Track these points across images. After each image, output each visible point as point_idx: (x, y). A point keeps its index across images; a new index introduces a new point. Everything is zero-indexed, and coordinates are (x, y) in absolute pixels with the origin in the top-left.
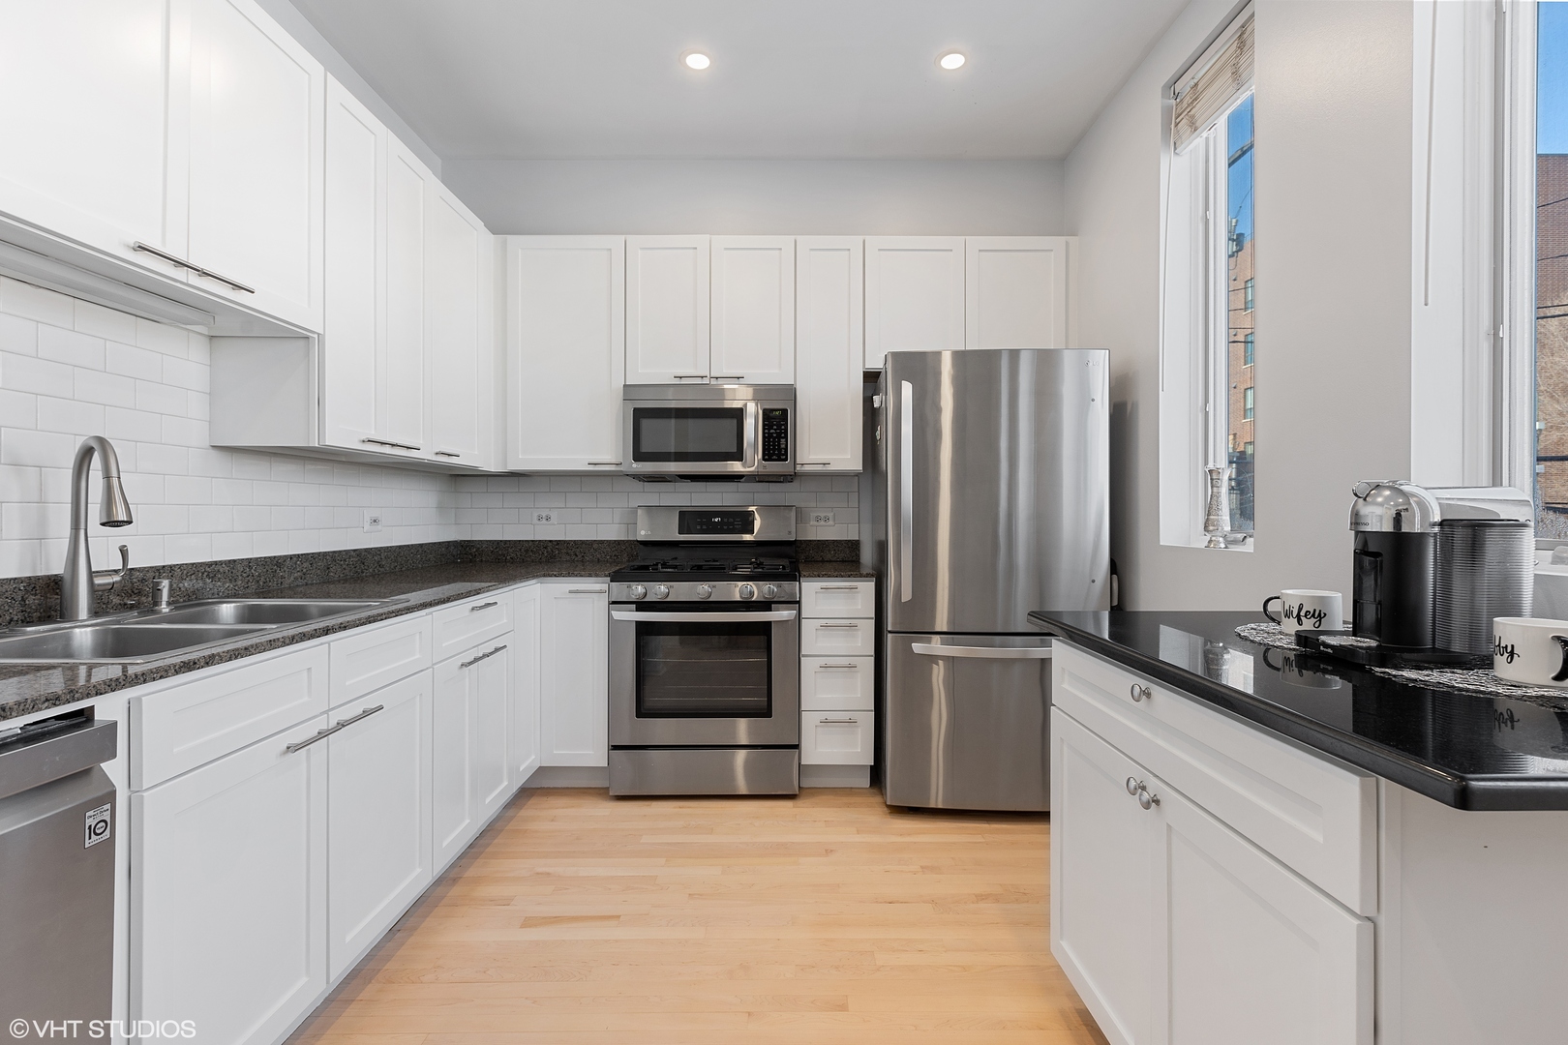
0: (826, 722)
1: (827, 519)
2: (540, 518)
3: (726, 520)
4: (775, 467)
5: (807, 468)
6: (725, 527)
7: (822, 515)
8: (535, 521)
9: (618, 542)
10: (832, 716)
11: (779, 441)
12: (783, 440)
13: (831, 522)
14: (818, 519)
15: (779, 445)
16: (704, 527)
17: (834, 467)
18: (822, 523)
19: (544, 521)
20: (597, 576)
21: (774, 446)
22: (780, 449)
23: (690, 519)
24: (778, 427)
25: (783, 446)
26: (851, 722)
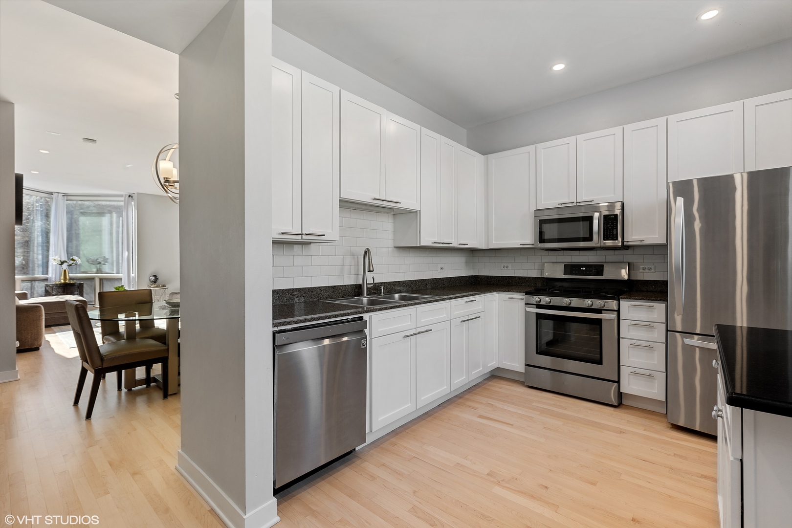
0: (635, 373)
1: (650, 269)
2: (504, 267)
3: (588, 269)
4: (609, 243)
5: (630, 243)
6: (588, 272)
7: (647, 267)
8: (502, 268)
9: (537, 278)
10: (638, 371)
12: (615, 230)
13: (653, 271)
14: (644, 269)
15: (613, 232)
16: (577, 272)
17: (646, 242)
18: (647, 271)
19: (506, 268)
20: (520, 292)
21: (610, 233)
22: (613, 235)
23: (570, 268)
24: (612, 224)
25: (615, 233)
26: (650, 376)
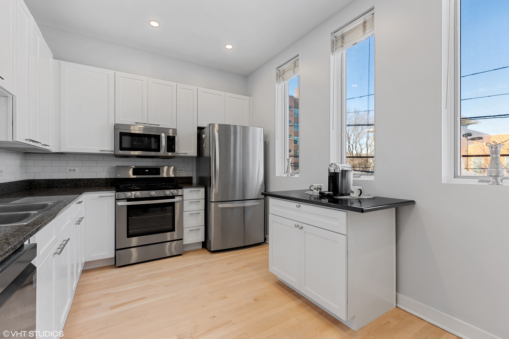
0: (191, 230)
1: (182, 170)
2: (70, 170)
3: (150, 171)
4: (170, 154)
5: (180, 155)
6: (150, 173)
7: (181, 169)
8: (68, 171)
9: (106, 179)
10: (192, 229)
11: (172, 146)
12: (174, 146)
13: (184, 171)
14: (180, 170)
15: (172, 147)
16: (142, 173)
17: (188, 155)
18: (181, 171)
19: (72, 171)
20: (110, 190)
21: (171, 147)
22: (172, 149)
23: (136, 171)
24: (171, 141)
25: (173, 148)
26: (198, 229)
